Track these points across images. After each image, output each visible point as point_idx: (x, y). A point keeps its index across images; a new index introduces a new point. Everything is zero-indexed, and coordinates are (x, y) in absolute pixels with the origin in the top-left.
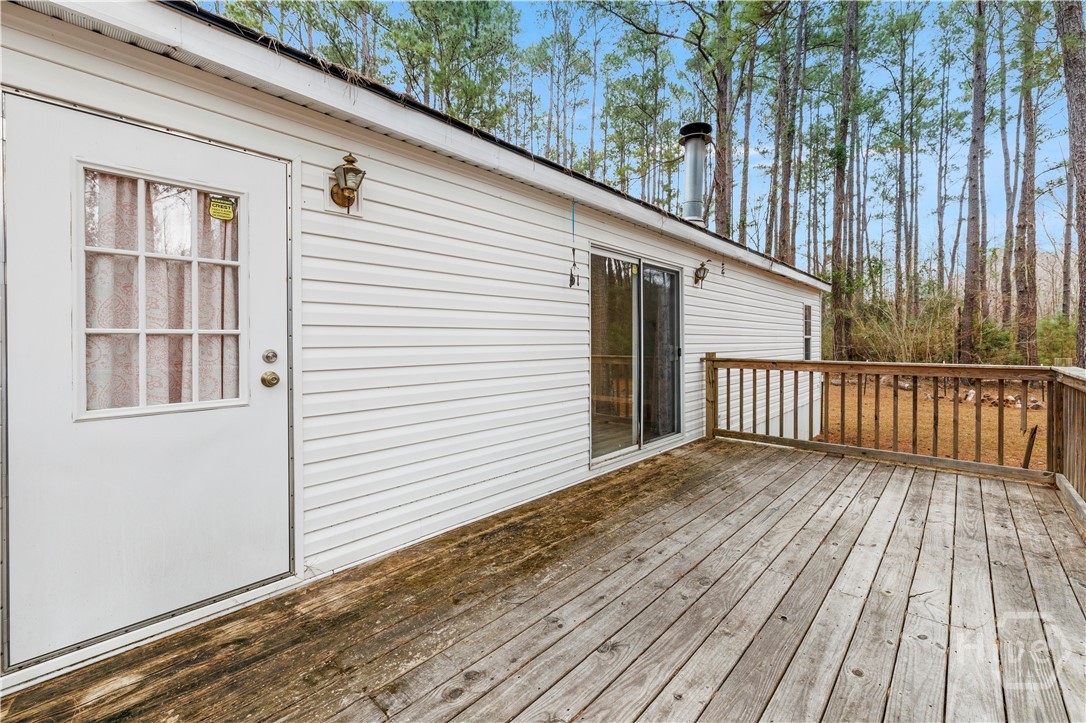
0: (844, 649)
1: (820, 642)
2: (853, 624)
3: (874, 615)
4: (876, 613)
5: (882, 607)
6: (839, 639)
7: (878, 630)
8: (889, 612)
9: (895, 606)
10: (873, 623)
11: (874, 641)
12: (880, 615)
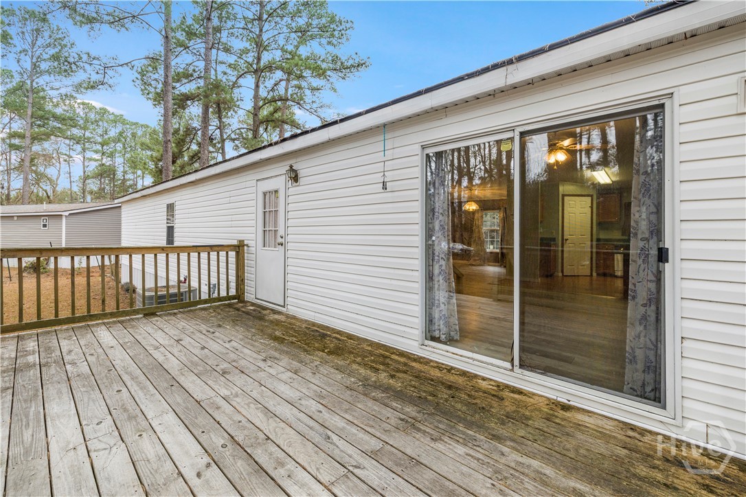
0: (133, 394)
1: (145, 389)
2: (140, 404)
3: (134, 415)
4: (135, 417)
5: (135, 423)
6: (140, 395)
7: (125, 410)
8: (128, 423)
9: (128, 430)
10: (131, 411)
11: (123, 405)
12: (131, 418)
